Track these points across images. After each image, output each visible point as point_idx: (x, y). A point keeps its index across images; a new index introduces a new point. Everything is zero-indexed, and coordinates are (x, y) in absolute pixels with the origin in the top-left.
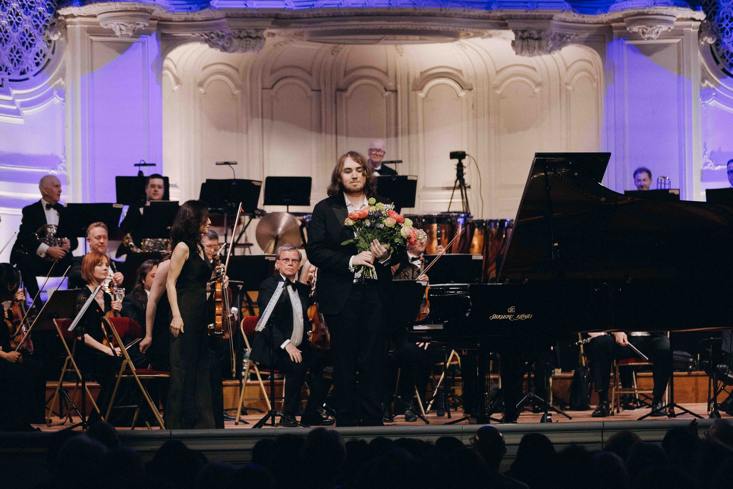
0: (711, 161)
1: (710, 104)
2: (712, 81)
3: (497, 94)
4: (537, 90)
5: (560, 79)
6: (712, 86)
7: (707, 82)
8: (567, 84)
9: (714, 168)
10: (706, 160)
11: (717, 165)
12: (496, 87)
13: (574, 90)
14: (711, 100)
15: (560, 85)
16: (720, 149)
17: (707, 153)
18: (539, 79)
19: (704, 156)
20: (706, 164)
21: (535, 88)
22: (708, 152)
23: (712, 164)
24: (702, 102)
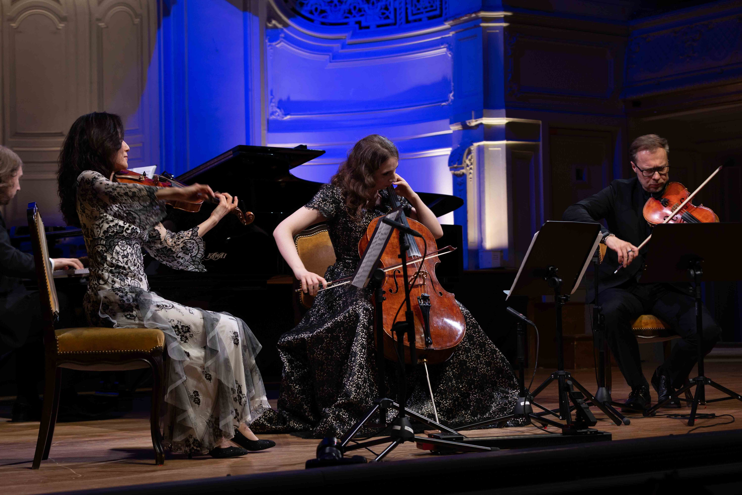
0: (278, 110)
1: (278, 46)
2: (280, 21)
3: (12, 26)
4: (61, 26)
5: (90, 14)
6: (280, 26)
7: (274, 22)
8: (99, 20)
9: (283, 118)
10: (272, 109)
11: (286, 115)
12: (12, 19)
13: (107, 27)
14: (279, 41)
15: (90, 21)
16: (289, 98)
17: (273, 100)
18: (64, 14)
19: (270, 104)
20: (273, 113)
21: (58, 22)
22: (276, 100)
23: (280, 113)
24: (269, 44)
